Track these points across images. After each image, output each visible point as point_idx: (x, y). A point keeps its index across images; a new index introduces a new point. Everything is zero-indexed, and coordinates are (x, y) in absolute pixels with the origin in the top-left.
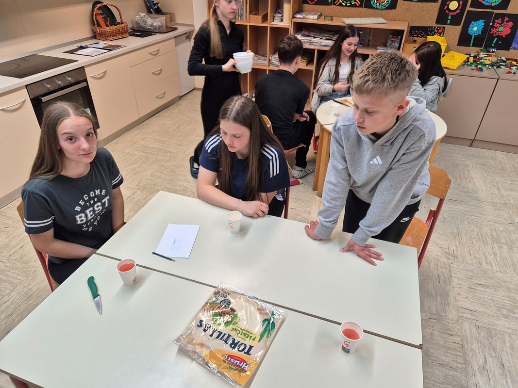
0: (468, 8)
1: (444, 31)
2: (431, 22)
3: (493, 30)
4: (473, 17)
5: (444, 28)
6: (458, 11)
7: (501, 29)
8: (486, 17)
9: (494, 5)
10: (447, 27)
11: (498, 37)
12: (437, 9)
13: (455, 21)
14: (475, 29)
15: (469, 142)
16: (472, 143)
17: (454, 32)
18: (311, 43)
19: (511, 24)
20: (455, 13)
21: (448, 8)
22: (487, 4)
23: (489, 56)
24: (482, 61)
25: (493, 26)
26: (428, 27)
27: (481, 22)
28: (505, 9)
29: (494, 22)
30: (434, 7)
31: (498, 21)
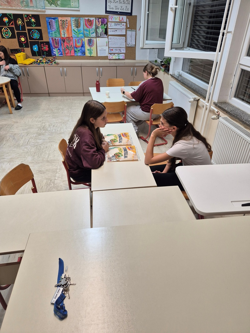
0: (29, 40)
1: (24, 50)
2: (17, 47)
3: (42, 49)
4: (33, 44)
5: (24, 49)
6: (26, 42)
7: (45, 48)
8: (37, 43)
9: (37, 38)
10: (24, 48)
11: (45, 51)
13: (27, 46)
14: (35, 48)
15: (48, 95)
16: (49, 94)
17: (28, 50)
19: (47, 46)
20: (25, 43)
21: (21, 41)
22: (35, 38)
23: (44, 59)
24: (42, 61)
25: (41, 47)
26: (17, 49)
27: (36, 45)
28: (43, 40)
29: (41, 46)
30: (16, 40)
31: (42, 45)
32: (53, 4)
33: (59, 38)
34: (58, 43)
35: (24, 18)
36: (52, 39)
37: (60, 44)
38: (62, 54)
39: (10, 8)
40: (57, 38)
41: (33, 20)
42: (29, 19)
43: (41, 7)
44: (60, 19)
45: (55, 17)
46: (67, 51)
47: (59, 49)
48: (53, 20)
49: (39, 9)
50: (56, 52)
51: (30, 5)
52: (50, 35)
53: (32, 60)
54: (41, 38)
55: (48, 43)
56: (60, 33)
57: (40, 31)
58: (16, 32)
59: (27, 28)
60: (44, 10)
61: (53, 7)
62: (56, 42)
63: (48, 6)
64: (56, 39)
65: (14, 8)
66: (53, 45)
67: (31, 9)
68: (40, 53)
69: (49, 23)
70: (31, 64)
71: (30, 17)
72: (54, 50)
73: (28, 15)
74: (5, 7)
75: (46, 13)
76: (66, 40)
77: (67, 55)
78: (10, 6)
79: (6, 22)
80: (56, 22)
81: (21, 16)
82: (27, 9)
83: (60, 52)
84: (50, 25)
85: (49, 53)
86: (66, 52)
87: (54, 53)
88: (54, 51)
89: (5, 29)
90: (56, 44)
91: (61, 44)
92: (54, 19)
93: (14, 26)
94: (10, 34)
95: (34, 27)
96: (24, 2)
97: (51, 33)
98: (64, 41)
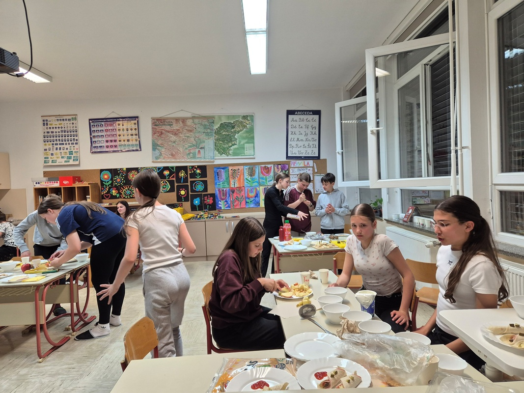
0: (190, 193)
1: (182, 205)
2: (175, 201)
3: (205, 202)
4: (194, 197)
6: (186, 195)
7: (208, 201)
8: (200, 196)
9: (201, 190)
10: (183, 203)
12: (176, 195)
14: (197, 202)
15: (205, 258)
16: (207, 258)
19: (212, 198)
21: (181, 194)
22: (198, 190)
24: (203, 216)
25: (204, 200)
26: (173, 204)
27: (198, 199)
28: (207, 192)
29: (204, 198)
30: (174, 194)
31: (206, 197)
32: (224, 154)
33: (228, 189)
34: (226, 195)
35: (188, 170)
36: (219, 190)
37: (228, 195)
38: (229, 207)
39: (173, 160)
40: (225, 189)
41: (198, 171)
42: (194, 170)
43: (210, 158)
44: (230, 168)
45: (225, 167)
46: (237, 203)
47: (226, 201)
48: (222, 170)
49: (207, 160)
50: (222, 204)
51: (197, 156)
52: (217, 186)
53: (190, 215)
54: (206, 189)
55: (213, 195)
56: (229, 183)
57: (205, 183)
58: (176, 184)
59: (190, 180)
60: (212, 160)
61: (224, 156)
62: (223, 193)
63: (218, 156)
64: (223, 190)
65: (178, 160)
66: (219, 197)
67: (198, 160)
68: (201, 207)
69: (218, 173)
70: (189, 219)
71: (195, 168)
72: (220, 202)
73: (193, 167)
74: (168, 160)
75: (215, 163)
76: (236, 190)
77: (236, 207)
78: (174, 159)
79: (166, 175)
80: (226, 172)
81: (185, 168)
82: (193, 160)
83: (227, 205)
84: (218, 175)
85: (213, 207)
86: (235, 204)
87: (220, 206)
88: (220, 204)
89: (163, 182)
90: (223, 195)
91: (230, 196)
92: (223, 168)
93: (174, 179)
94: (169, 187)
95: (198, 178)
96: (191, 154)
97: (218, 183)
98: (233, 192)
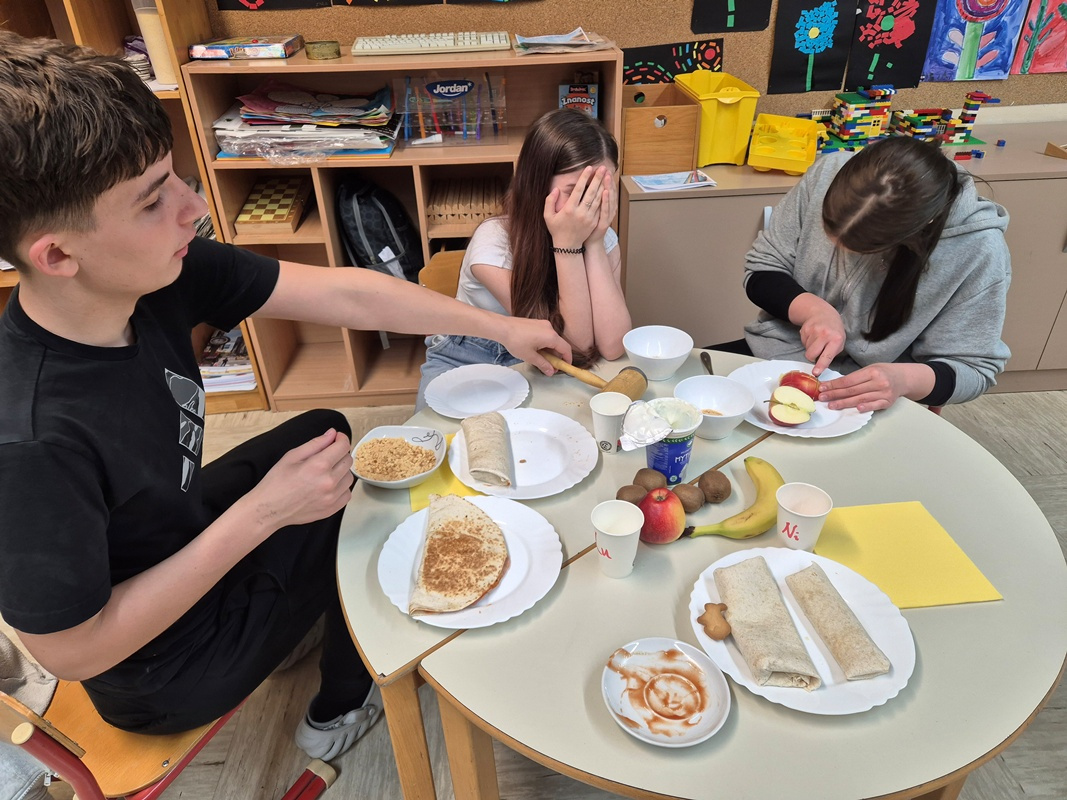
1: (720, 55)
2: (678, 30)
3: (867, 31)
5: (720, 42)
7: (888, 23)
10: (728, 37)
11: (880, 47)
13: (750, 18)
14: (814, 33)
17: (749, 51)
18: (288, 147)
19: (913, 5)
24: (857, 130)
25: (863, 21)
26: (669, 47)
27: (828, 8)
38: (1004, 66)
46: (1055, 36)
47: (998, 28)
50: (962, 48)
72: (954, 35)
77: (1040, 68)
83: (996, 52)
85: (912, 62)
86: (1042, 48)
87: (948, 57)
88: (952, 47)
